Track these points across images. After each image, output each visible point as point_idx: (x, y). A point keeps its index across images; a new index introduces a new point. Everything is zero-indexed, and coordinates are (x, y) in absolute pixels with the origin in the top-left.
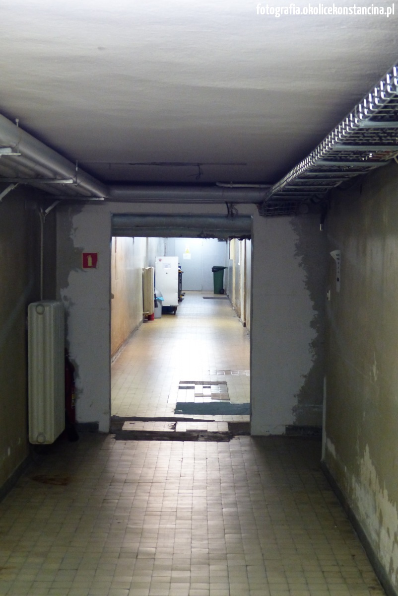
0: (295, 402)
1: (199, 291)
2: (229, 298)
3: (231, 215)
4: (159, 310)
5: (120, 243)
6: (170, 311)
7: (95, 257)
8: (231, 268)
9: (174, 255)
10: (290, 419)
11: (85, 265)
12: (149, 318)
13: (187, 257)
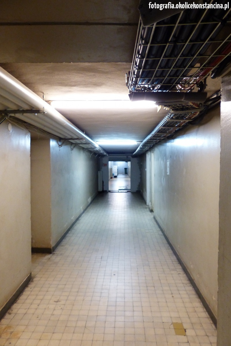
0: (138, 187)
1: (122, 173)
2: (128, 175)
3: (127, 158)
4: (113, 177)
5: (110, 162)
6: (116, 177)
7: (106, 164)
8: (128, 168)
9: (116, 165)
10: (137, 189)
11: (105, 166)
12: (111, 178)
13: (119, 166)
